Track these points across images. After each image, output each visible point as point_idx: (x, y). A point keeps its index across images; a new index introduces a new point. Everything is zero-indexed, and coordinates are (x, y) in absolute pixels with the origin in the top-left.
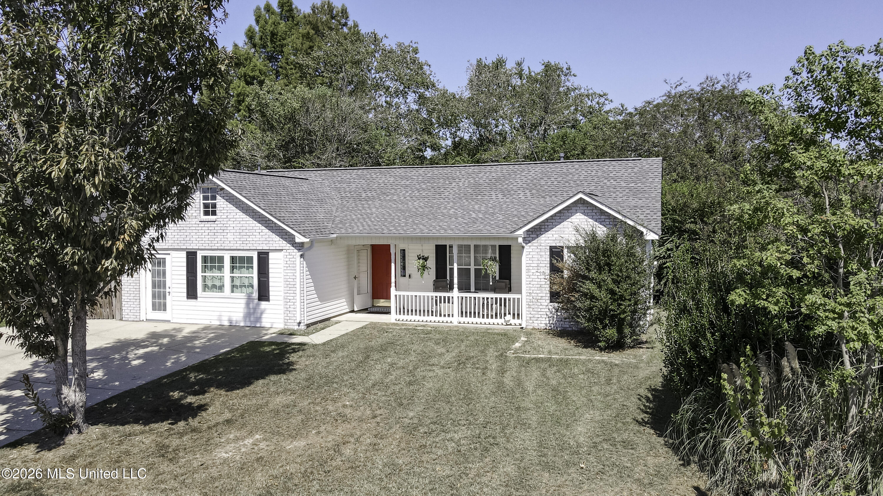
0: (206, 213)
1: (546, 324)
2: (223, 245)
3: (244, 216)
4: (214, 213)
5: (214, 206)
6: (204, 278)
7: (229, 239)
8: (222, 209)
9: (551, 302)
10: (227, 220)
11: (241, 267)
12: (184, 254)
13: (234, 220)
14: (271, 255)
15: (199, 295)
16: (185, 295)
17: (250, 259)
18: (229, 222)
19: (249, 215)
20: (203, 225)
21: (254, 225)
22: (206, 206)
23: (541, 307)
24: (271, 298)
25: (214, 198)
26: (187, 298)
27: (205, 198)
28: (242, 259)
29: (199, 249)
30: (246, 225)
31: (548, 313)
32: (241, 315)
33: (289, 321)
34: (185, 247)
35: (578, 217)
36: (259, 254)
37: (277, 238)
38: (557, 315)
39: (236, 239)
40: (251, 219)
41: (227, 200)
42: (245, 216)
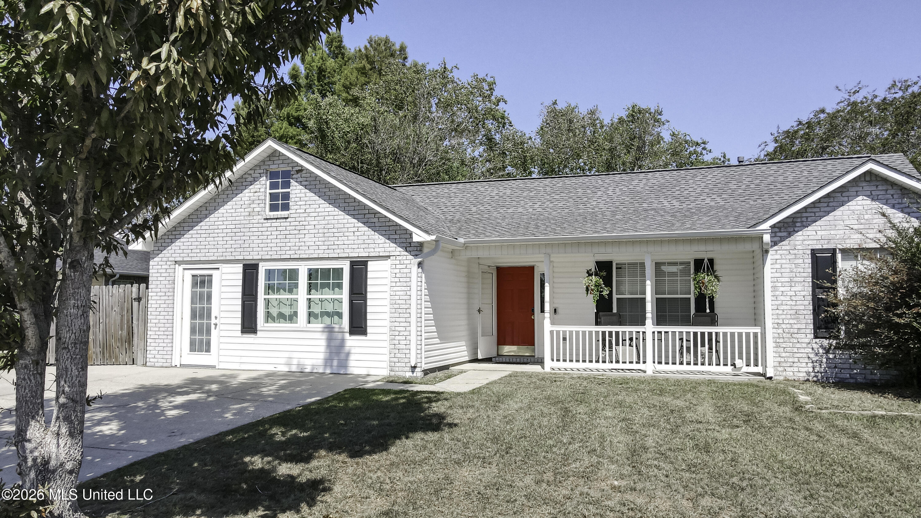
0: (273, 208)
1: (808, 373)
2: (299, 252)
3: (331, 208)
4: (286, 207)
5: (286, 196)
6: (268, 302)
7: (307, 244)
8: (297, 199)
9: (816, 337)
10: (305, 215)
11: (323, 286)
12: (239, 268)
13: (316, 214)
14: (371, 266)
15: (259, 328)
16: (239, 327)
17: (338, 273)
18: (307, 219)
19: (339, 207)
20: (269, 225)
21: (345, 221)
22: (273, 197)
23: (798, 345)
24: (369, 330)
25: (287, 185)
26: (243, 332)
27: (273, 186)
28: (326, 273)
29: (262, 260)
30: (333, 222)
31: (812, 356)
32: (322, 356)
33: (398, 365)
34: (241, 257)
35: (860, 203)
36: (353, 264)
37: (382, 239)
38: (828, 359)
39: (317, 243)
40: (341, 213)
41: (305, 186)
42: (333, 209)
